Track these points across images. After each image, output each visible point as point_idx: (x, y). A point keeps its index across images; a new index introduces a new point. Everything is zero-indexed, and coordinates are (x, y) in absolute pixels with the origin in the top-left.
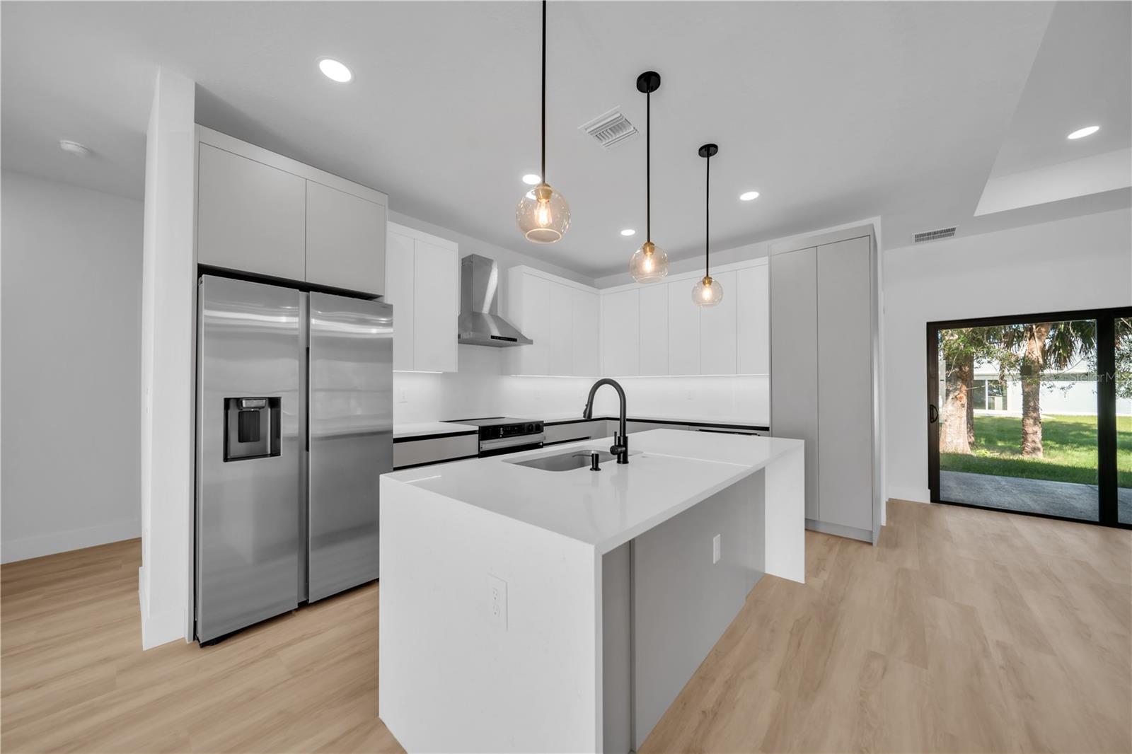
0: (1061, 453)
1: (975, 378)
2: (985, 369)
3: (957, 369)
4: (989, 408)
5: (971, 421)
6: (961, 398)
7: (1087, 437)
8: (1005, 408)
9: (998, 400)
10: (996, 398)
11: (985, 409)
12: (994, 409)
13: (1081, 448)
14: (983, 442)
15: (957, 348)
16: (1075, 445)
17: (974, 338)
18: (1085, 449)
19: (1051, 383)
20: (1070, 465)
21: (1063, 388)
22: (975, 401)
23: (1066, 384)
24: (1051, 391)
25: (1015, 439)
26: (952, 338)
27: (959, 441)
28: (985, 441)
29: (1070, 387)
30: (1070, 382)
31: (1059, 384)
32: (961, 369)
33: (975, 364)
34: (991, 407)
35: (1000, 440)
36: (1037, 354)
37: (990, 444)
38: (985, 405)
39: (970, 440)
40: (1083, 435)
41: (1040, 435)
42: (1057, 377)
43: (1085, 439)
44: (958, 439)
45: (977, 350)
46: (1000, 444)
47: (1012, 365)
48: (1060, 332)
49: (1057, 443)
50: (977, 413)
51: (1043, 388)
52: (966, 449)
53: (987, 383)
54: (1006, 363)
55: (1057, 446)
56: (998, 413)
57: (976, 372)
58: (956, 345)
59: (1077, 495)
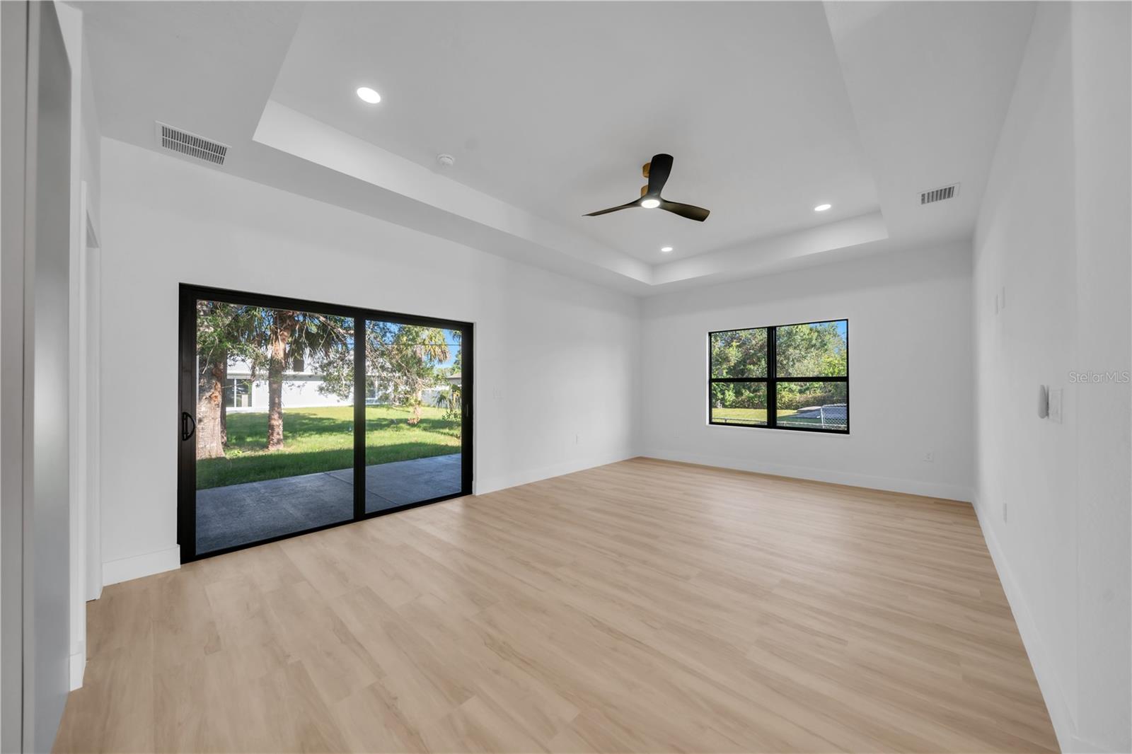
0: (294, 441)
1: (228, 377)
2: (238, 367)
3: (212, 366)
4: (237, 406)
5: (224, 421)
6: (216, 397)
7: (306, 424)
8: (250, 405)
9: (245, 398)
10: (243, 396)
11: (233, 406)
12: (241, 406)
13: (306, 435)
14: (234, 441)
15: (213, 342)
16: (301, 433)
17: (229, 333)
18: (308, 435)
19: (292, 382)
20: (303, 452)
21: (299, 387)
22: (227, 401)
23: (300, 383)
24: (291, 389)
25: (261, 434)
26: (207, 330)
27: (212, 445)
28: (236, 439)
29: (304, 386)
30: (304, 382)
31: (297, 383)
32: (216, 366)
33: (229, 362)
34: (239, 404)
35: (249, 436)
36: (281, 355)
37: (240, 443)
38: (234, 403)
39: (223, 441)
40: (303, 423)
41: (281, 427)
42: (295, 378)
43: (306, 427)
44: (212, 443)
45: (233, 346)
46: (249, 439)
47: (262, 364)
48: (295, 339)
49: (291, 433)
50: (229, 410)
51: (285, 385)
52: (219, 451)
53: (235, 381)
54: (258, 361)
55: (290, 435)
56: (244, 409)
57: (229, 371)
58: (212, 339)
59: (323, 486)
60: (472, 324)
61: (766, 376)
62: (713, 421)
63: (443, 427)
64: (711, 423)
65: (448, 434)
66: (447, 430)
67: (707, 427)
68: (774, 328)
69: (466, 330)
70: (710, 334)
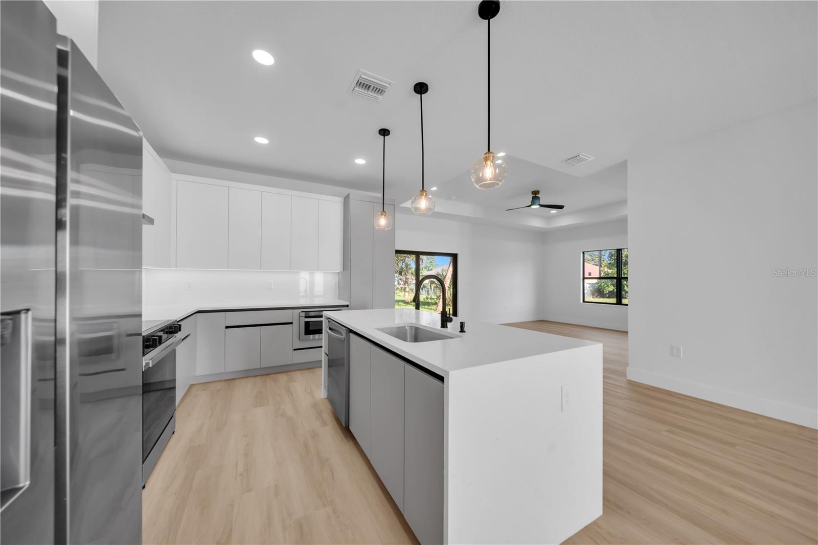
60: (457, 254)
61: (616, 276)
62: (586, 300)
63: (425, 305)
64: (584, 301)
65: (427, 308)
66: (426, 307)
67: (581, 304)
68: (621, 250)
69: (454, 257)
70: (583, 253)
